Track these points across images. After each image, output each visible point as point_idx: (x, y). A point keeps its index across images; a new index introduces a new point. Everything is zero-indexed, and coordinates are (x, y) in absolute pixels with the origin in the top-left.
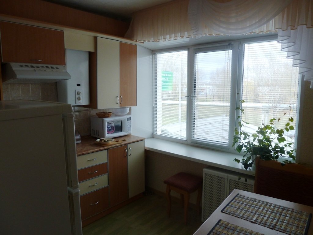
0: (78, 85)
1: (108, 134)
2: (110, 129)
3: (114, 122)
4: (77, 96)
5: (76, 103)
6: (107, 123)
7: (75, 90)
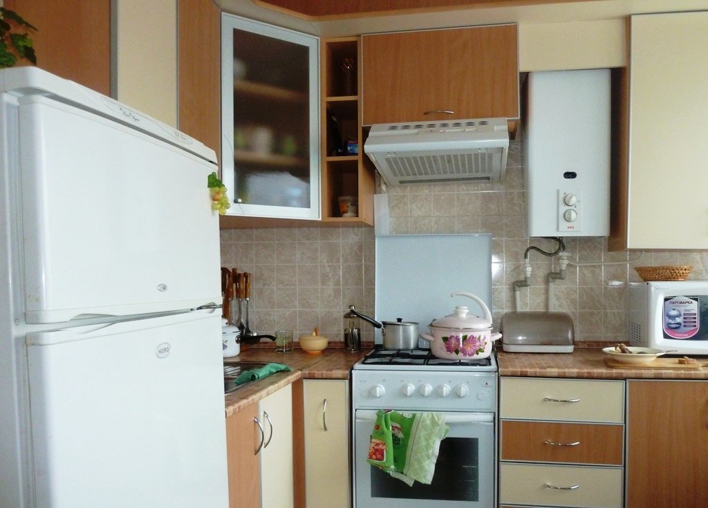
0: (570, 175)
1: (666, 336)
2: (679, 324)
3: (696, 300)
4: (563, 208)
5: (558, 229)
6: (666, 300)
7: (558, 191)
